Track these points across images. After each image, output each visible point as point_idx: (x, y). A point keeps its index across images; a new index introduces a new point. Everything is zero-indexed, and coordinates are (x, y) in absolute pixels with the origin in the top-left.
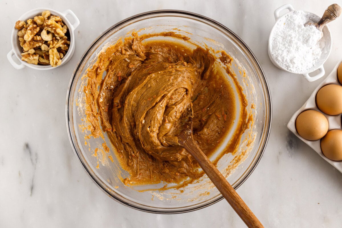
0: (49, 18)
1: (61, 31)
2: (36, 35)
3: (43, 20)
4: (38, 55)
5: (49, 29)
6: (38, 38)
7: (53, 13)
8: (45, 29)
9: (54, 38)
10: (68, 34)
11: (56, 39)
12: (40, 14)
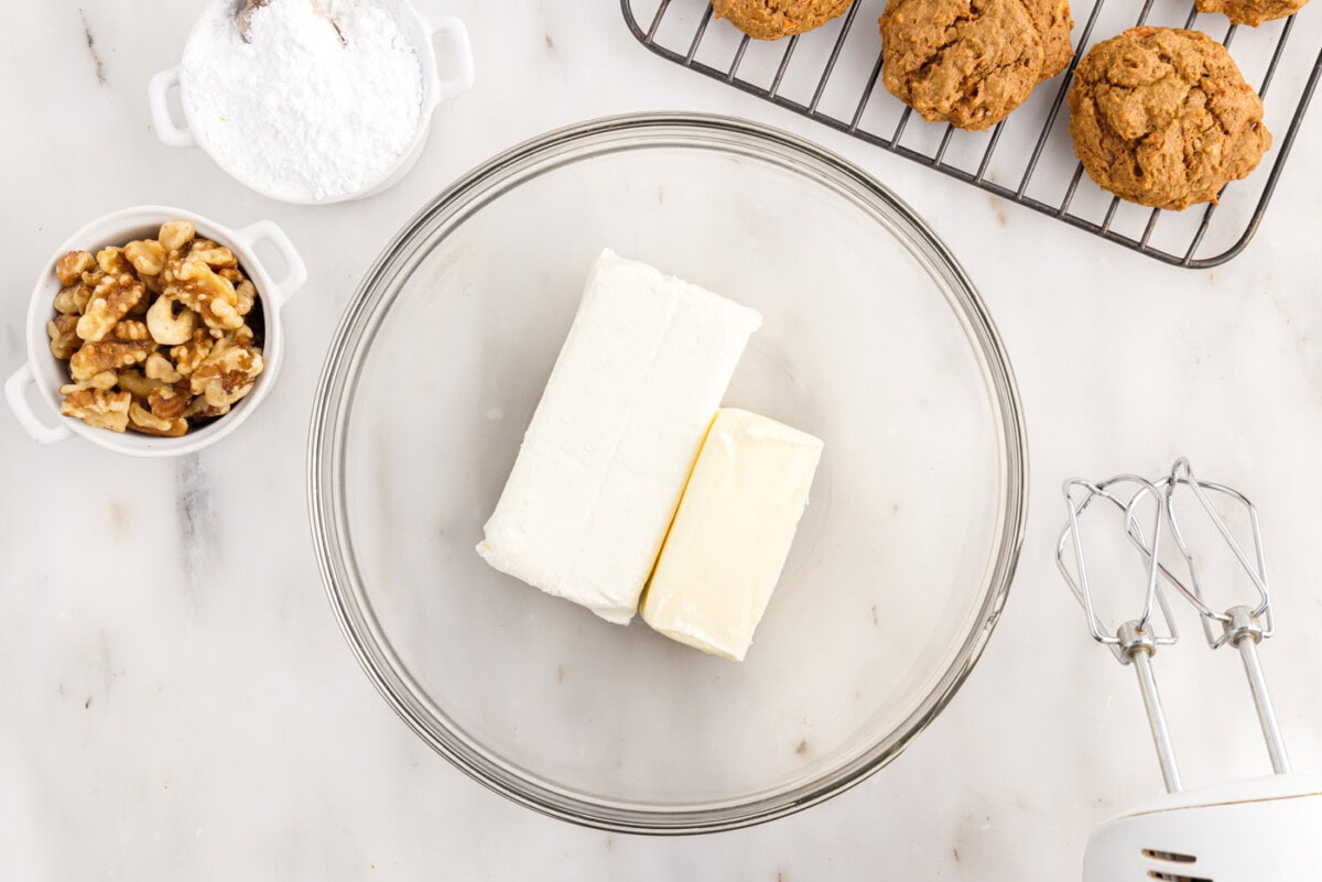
0: (186, 249)
1: (229, 309)
2: (123, 319)
3: (162, 258)
4: (128, 397)
5: (184, 297)
6: (135, 330)
7: (203, 232)
8: (168, 296)
9: (200, 332)
10: (256, 318)
11: (208, 336)
12: (152, 234)
